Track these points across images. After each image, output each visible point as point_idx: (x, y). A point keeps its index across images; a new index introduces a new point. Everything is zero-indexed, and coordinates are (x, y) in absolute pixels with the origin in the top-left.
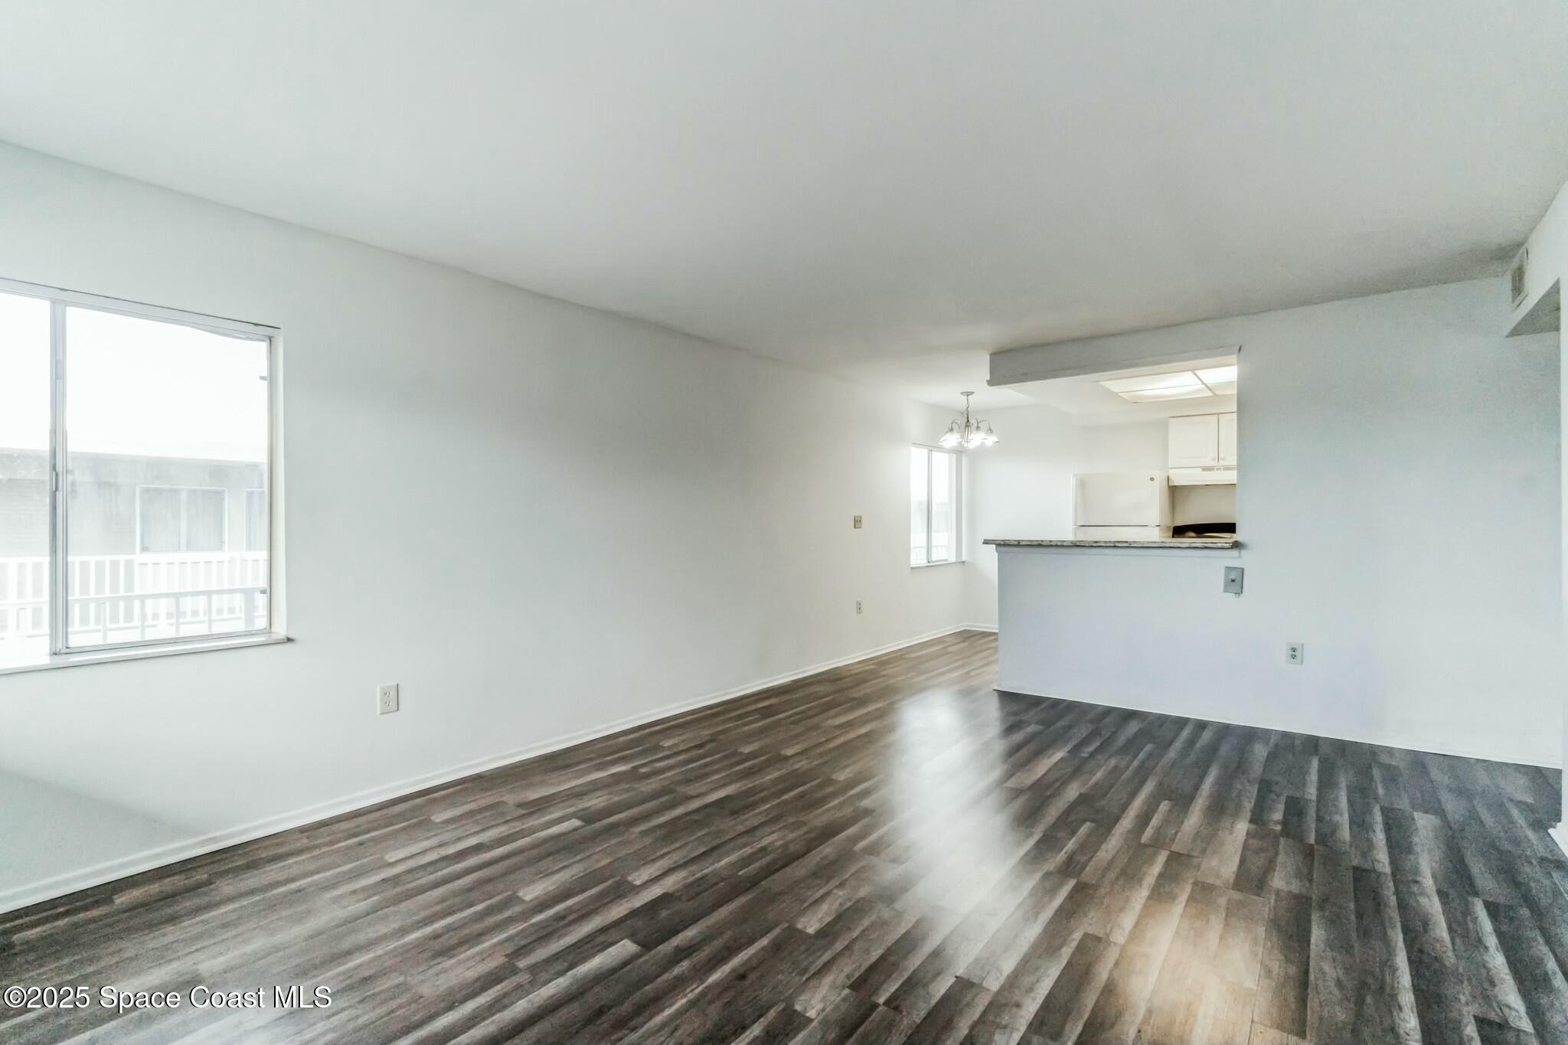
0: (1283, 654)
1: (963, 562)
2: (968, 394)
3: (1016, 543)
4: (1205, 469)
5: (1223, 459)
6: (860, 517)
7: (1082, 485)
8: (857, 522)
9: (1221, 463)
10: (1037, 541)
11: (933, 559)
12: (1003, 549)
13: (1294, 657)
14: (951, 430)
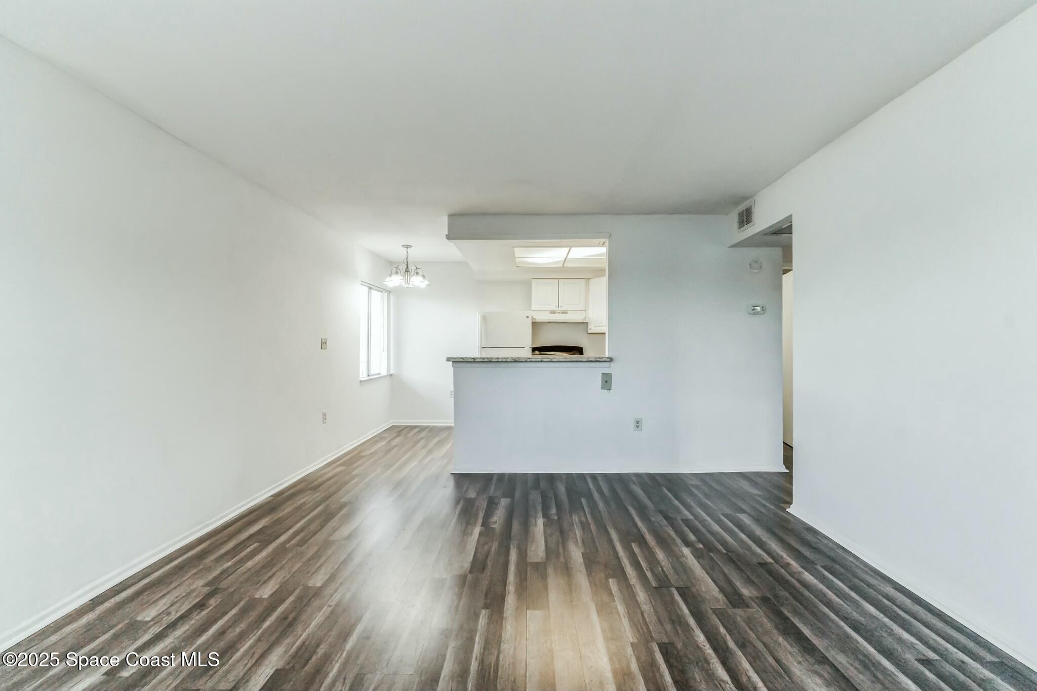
0: (632, 425)
1: (391, 375)
2: (408, 247)
3: (473, 360)
4: (552, 312)
5: (561, 307)
6: (326, 339)
7: (485, 318)
8: (324, 344)
9: (560, 309)
10: (488, 358)
11: (372, 373)
12: (457, 365)
13: (638, 427)
14: (397, 273)
